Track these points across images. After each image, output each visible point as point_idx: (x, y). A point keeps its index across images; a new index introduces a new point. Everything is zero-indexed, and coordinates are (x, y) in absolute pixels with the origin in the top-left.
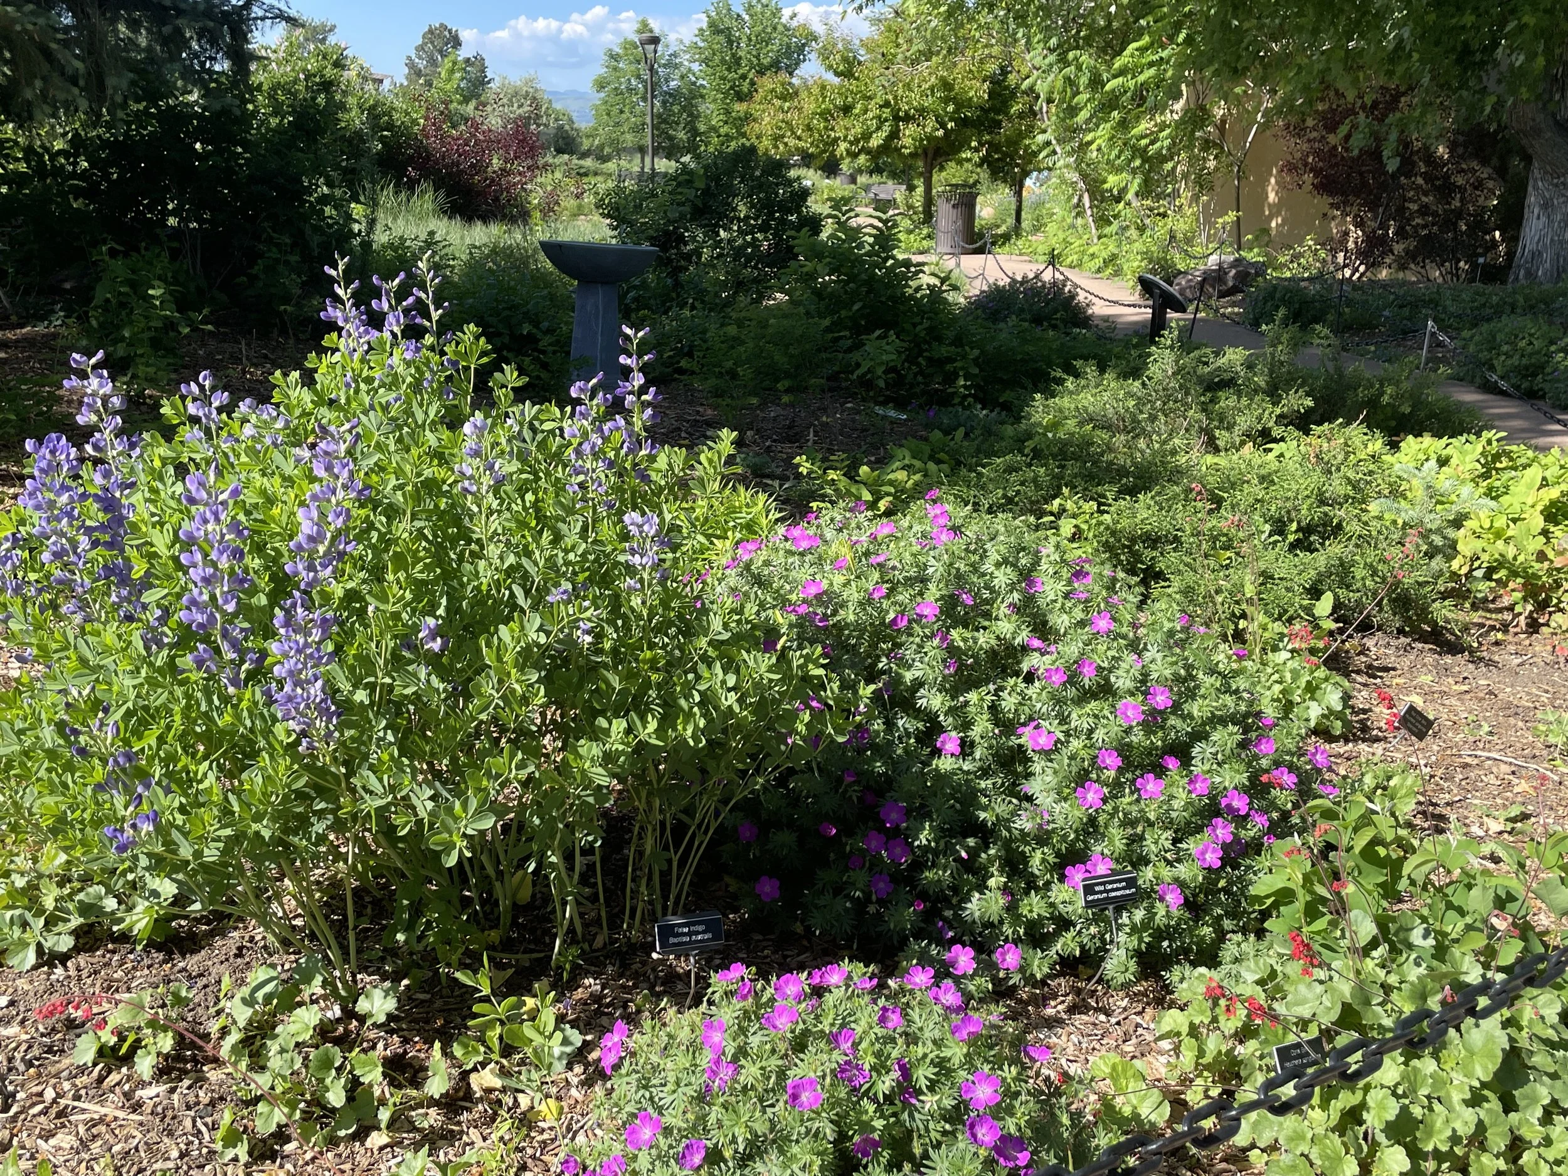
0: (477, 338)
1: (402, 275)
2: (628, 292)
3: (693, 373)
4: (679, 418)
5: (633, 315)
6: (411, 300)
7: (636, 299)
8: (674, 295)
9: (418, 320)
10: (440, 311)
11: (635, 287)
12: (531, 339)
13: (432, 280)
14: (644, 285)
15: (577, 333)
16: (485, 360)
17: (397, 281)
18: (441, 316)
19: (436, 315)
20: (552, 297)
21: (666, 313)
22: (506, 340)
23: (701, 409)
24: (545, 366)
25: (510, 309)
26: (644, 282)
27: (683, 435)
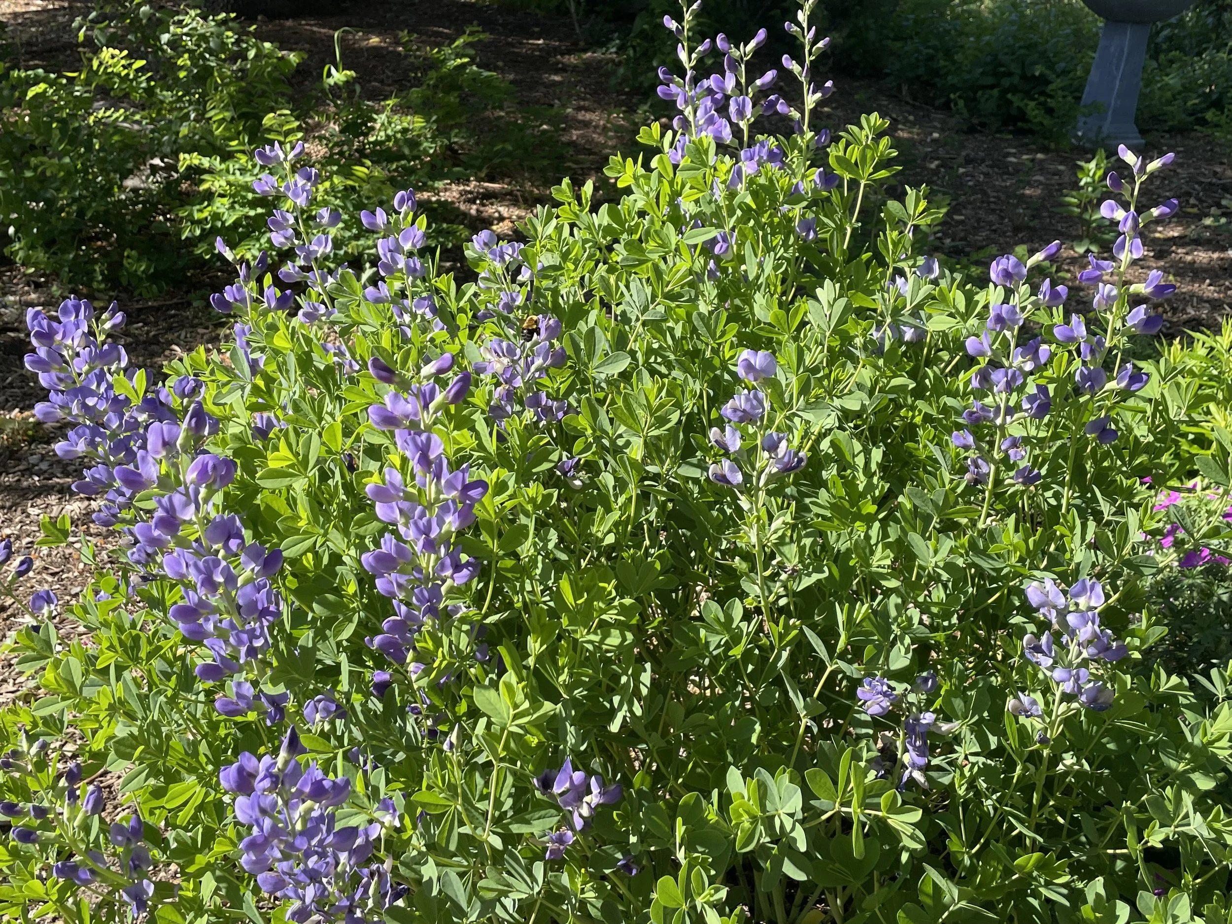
0: (879, 136)
1: (762, 34)
2: (1162, 29)
3: (1217, 126)
4: (1192, 179)
5: (1162, 57)
6: (770, 75)
7: (1169, 39)
8: (1214, 36)
9: (781, 107)
10: (818, 95)
11: (1170, 25)
12: (1044, 80)
13: (814, 42)
14: (1181, 23)
15: (1094, 76)
16: (883, 174)
17: (752, 44)
18: (819, 104)
19: (811, 100)
20: (1077, 33)
21: (1199, 54)
22: (1016, 80)
23: (1218, 169)
24: (1050, 111)
25: (1028, 47)
26: (1182, 20)
27: (1192, 201)
